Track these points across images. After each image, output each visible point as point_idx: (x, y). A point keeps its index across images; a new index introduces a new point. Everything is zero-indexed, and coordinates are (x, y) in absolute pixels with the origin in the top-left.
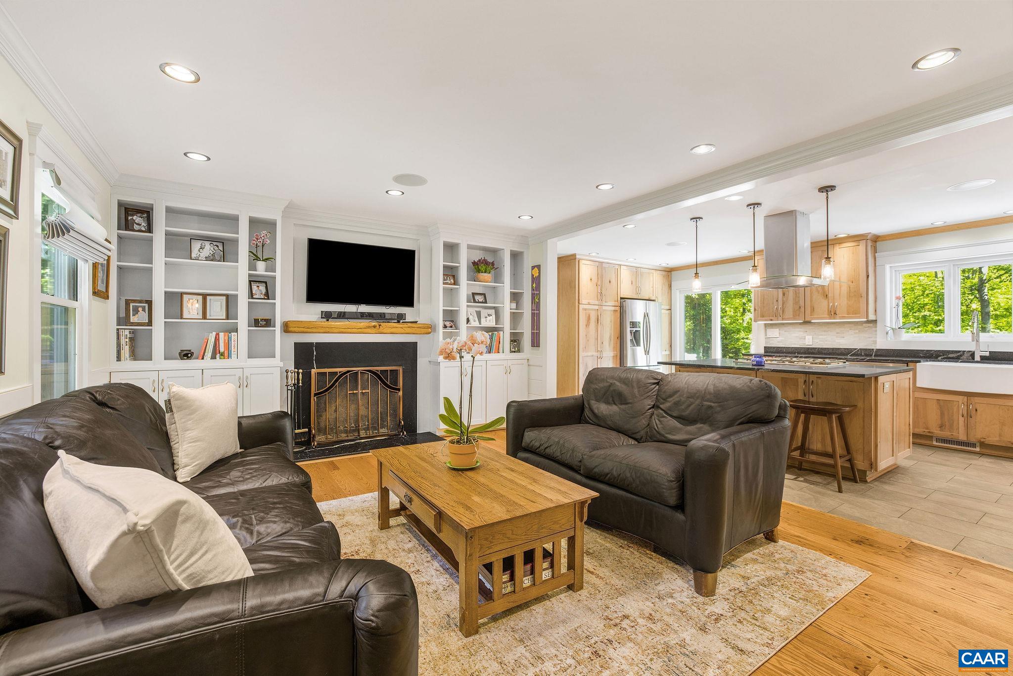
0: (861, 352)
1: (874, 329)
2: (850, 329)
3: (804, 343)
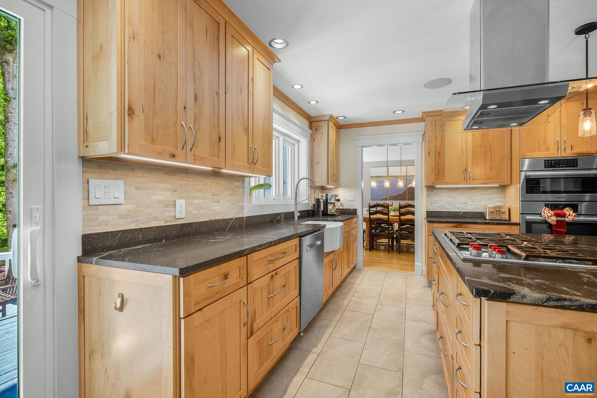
3: (172, 214)
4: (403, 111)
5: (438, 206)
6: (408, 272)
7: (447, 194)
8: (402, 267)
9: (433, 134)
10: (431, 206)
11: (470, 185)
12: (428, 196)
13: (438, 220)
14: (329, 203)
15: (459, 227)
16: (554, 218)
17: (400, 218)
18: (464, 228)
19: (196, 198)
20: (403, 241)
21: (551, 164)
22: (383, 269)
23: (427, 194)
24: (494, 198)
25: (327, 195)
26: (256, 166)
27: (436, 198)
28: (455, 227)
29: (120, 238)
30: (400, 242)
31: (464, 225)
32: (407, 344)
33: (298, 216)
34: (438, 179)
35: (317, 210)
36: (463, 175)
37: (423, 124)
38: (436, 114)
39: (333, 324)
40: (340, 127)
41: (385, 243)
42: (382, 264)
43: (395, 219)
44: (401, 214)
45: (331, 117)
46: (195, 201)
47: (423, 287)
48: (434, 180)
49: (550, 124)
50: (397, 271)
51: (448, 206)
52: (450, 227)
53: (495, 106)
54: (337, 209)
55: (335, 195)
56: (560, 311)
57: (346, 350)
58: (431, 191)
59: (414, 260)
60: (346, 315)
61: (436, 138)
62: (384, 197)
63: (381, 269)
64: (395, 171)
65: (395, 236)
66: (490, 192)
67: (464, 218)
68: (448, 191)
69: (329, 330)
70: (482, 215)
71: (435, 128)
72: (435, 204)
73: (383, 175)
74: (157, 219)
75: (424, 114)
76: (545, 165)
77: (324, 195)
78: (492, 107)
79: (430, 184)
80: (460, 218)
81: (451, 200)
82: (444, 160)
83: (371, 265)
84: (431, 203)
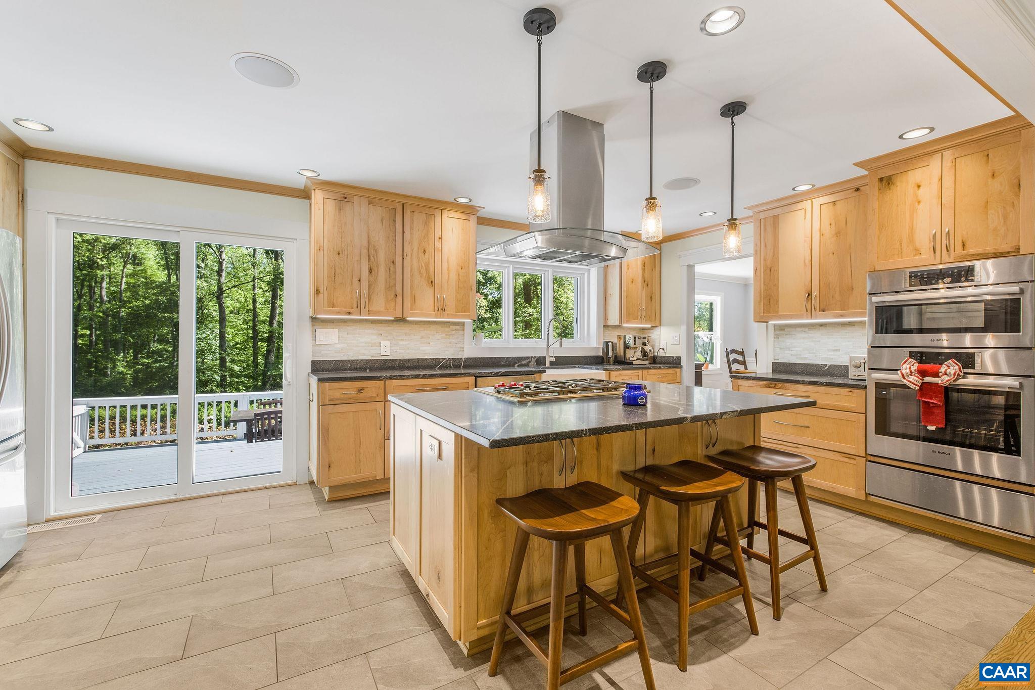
0: (450, 363)
1: (461, 333)
2: (437, 332)
3: (378, 352)
4: (715, 213)
5: (792, 355)
7: (806, 335)
9: (762, 239)
10: (780, 355)
11: (817, 319)
12: (777, 337)
19: (402, 340)
23: (775, 335)
26: (446, 312)
27: (789, 342)
29: (334, 365)
33: (551, 362)
34: (768, 312)
36: (805, 303)
46: (401, 343)
48: (764, 313)
49: (921, 205)
58: (781, 330)
61: (766, 246)
68: (807, 329)
71: (765, 229)
72: (786, 352)
74: (364, 354)
76: (911, 282)
81: (812, 344)
82: (778, 280)
84: (781, 349)
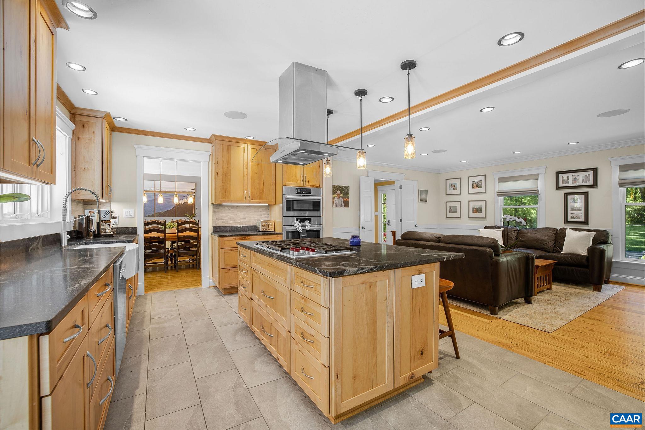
4: (195, 130)
5: (223, 222)
6: (195, 287)
8: (187, 284)
9: (221, 156)
10: (217, 222)
11: (249, 203)
12: (214, 212)
13: (228, 234)
14: (102, 221)
15: (244, 239)
16: (301, 228)
17: (178, 234)
18: (248, 239)
20: (180, 259)
21: (299, 191)
22: (169, 290)
23: (213, 211)
24: (263, 214)
25: (99, 211)
26: (40, 169)
27: (221, 215)
28: (241, 239)
30: (178, 259)
31: (248, 237)
32: (228, 346)
33: (68, 240)
34: (225, 198)
35: (86, 230)
36: (244, 195)
37: (210, 145)
38: (223, 139)
39: (145, 358)
40: (114, 128)
41: (162, 263)
42: (165, 285)
43: (172, 236)
44: (179, 231)
45: (108, 115)
47: (216, 296)
48: (222, 198)
50: (184, 288)
51: (231, 222)
52: (237, 239)
53: (304, 151)
54: (111, 228)
55: (112, 212)
56: (361, 275)
57: (175, 375)
58: (217, 208)
59: (200, 275)
60: (154, 344)
61: (223, 161)
62: (150, 214)
63: (166, 290)
64: (169, 186)
65: (169, 255)
66: (260, 210)
67: (244, 231)
68: (230, 208)
69: (144, 366)
70: (256, 229)
71: (223, 151)
72: (220, 220)
73: (149, 190)
75: (213, 137)
76: (296, 192)
77: (96, 211)
78: (302, 151)
79: (219, 202)
80: (240, 231)
81: (233, 216)
82: (230, 181)
83: (153, 288)
84: (217, 218)
